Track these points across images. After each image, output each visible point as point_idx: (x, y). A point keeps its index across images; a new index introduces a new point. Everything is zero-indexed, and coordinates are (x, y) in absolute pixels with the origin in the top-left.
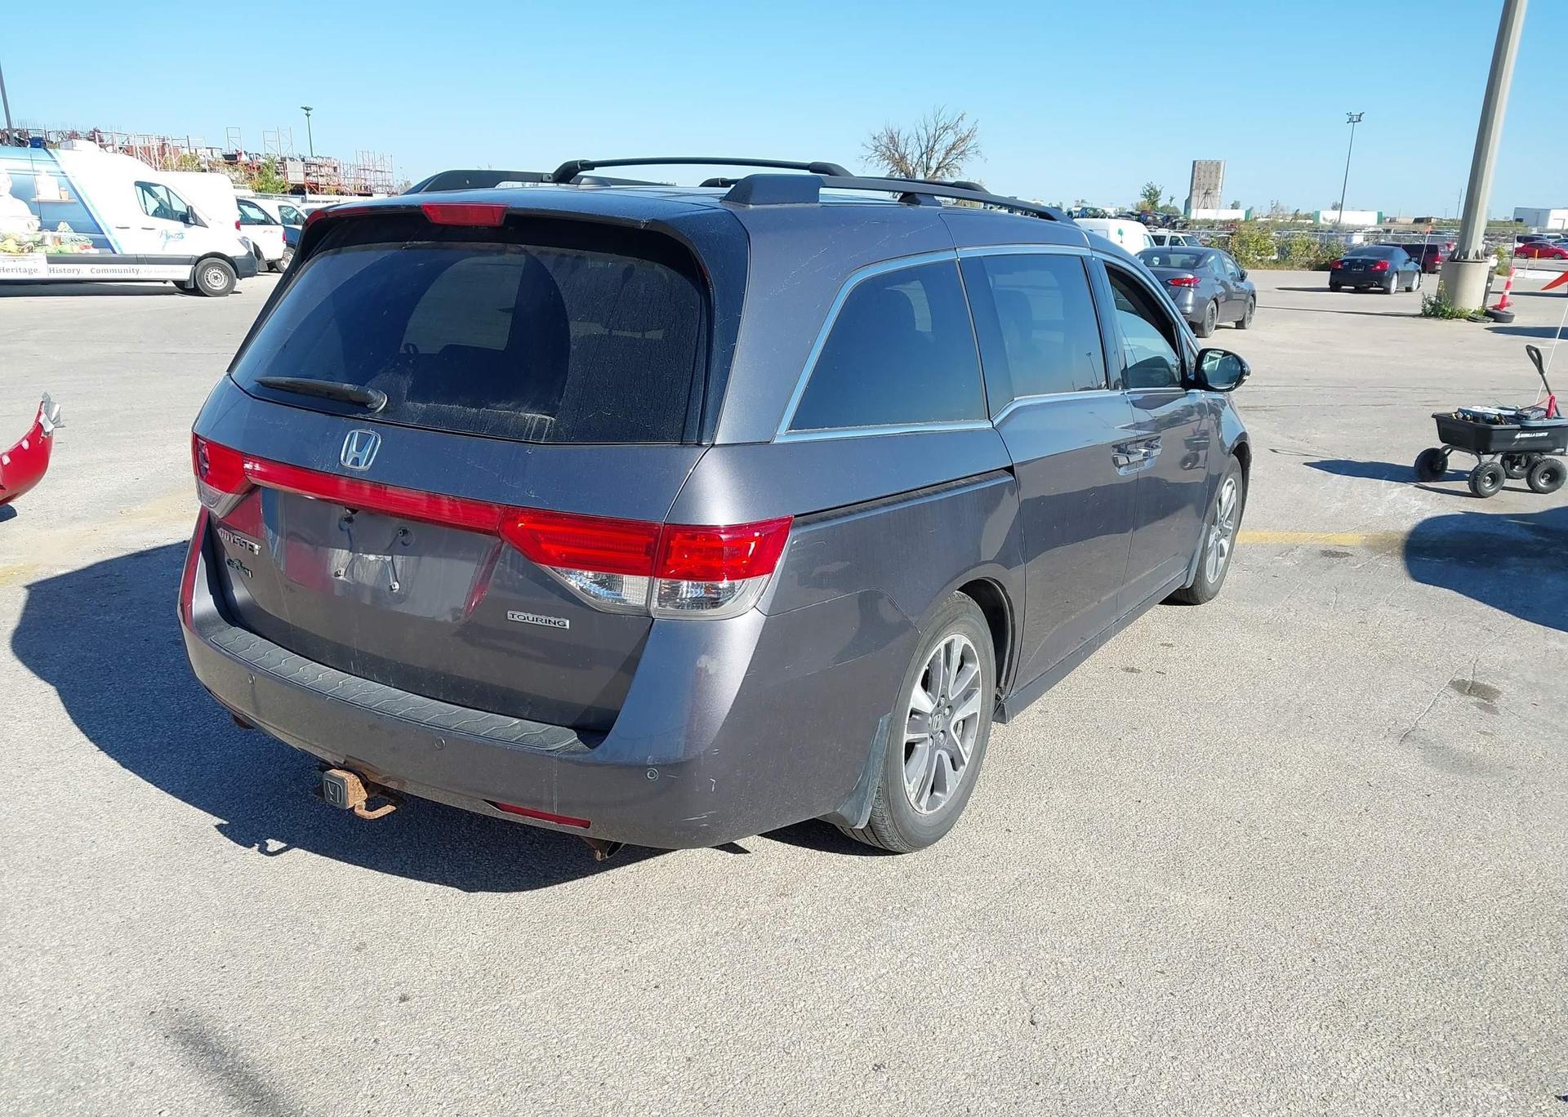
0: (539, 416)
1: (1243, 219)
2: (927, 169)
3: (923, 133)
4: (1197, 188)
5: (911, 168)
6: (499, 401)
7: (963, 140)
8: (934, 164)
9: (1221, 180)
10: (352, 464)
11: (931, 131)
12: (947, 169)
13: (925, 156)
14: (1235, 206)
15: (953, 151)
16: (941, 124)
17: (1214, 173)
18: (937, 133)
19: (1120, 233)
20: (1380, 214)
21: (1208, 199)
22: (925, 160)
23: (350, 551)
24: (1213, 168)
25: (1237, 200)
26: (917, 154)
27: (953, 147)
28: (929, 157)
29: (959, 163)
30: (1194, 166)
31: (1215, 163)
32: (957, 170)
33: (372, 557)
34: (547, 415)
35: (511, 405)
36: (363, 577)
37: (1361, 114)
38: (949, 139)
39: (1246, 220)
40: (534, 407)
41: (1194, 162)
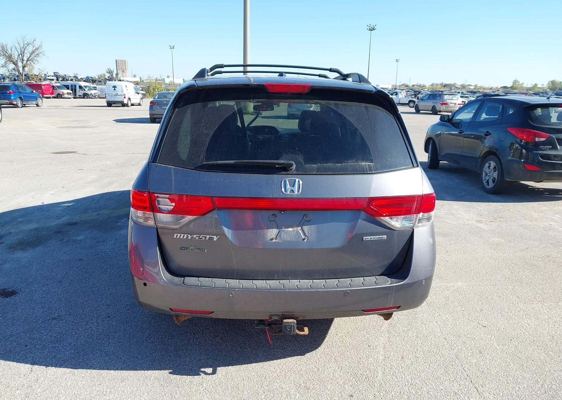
0: (367, 163)
1: (139, 81)
2: (23, 60)
3: (17, 46)
4: (119, 70)
5: (15, 61)
6: (348, 160)
7: (37, 49)
8: (25, 58)
9: (127, 67)
10: (289, 193)
11: (22, 45)
12: (32, 61)
13: (20, 55)
14: (135, 76)
15: (34, 54)
16: (26, 42)
17: (124, 65)
18: (25, 46)
19: (126, 86)
20: (184, 79)
21: (124, 74)
22: (21, 57)
23: (277, 229)
24: (123, 63)
25: (135, 74)
26: (16, 54)
27: (33, 52)
28: (23, 55)
29: (37, 59)
30: (116, 62)
31: (124, 61)
32: (37, 61)
33: (290, 229)
34: (370, 162)
35: (354, 161)
36: (287, 238)
37: (173, 47)
38: (30, 49)
39: (141, 81)
40: (363, 160)
41: (116, 60)
